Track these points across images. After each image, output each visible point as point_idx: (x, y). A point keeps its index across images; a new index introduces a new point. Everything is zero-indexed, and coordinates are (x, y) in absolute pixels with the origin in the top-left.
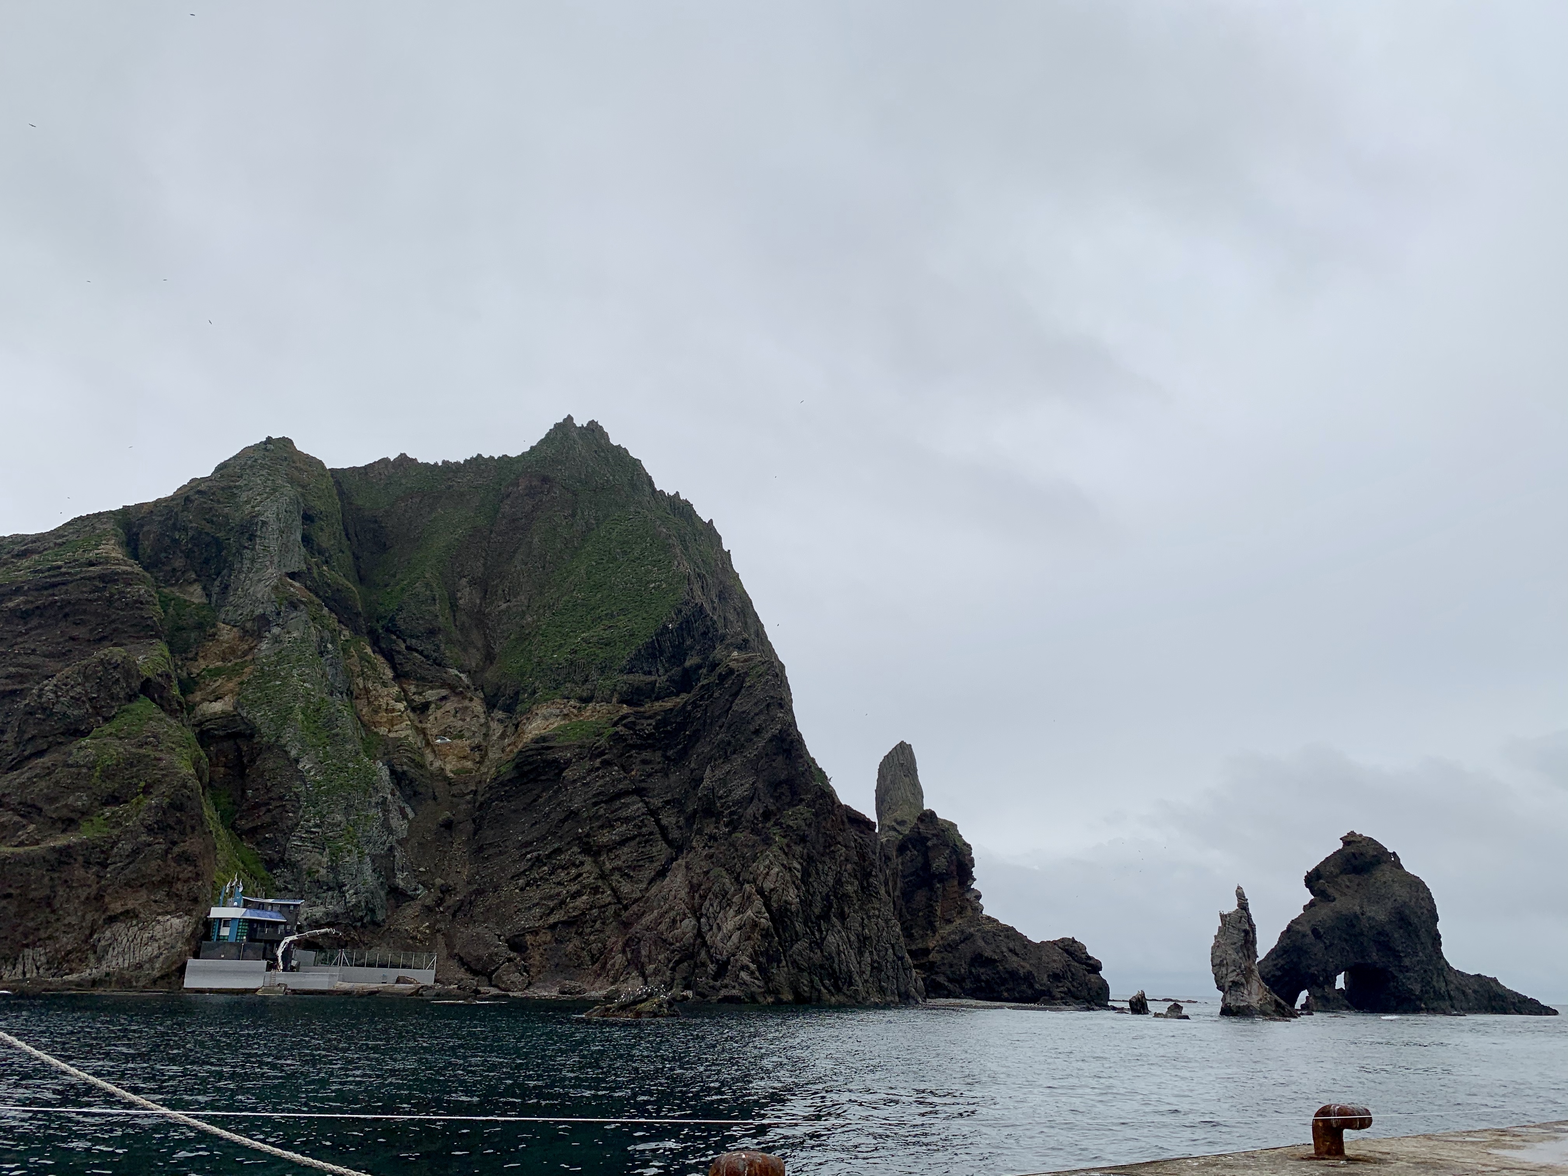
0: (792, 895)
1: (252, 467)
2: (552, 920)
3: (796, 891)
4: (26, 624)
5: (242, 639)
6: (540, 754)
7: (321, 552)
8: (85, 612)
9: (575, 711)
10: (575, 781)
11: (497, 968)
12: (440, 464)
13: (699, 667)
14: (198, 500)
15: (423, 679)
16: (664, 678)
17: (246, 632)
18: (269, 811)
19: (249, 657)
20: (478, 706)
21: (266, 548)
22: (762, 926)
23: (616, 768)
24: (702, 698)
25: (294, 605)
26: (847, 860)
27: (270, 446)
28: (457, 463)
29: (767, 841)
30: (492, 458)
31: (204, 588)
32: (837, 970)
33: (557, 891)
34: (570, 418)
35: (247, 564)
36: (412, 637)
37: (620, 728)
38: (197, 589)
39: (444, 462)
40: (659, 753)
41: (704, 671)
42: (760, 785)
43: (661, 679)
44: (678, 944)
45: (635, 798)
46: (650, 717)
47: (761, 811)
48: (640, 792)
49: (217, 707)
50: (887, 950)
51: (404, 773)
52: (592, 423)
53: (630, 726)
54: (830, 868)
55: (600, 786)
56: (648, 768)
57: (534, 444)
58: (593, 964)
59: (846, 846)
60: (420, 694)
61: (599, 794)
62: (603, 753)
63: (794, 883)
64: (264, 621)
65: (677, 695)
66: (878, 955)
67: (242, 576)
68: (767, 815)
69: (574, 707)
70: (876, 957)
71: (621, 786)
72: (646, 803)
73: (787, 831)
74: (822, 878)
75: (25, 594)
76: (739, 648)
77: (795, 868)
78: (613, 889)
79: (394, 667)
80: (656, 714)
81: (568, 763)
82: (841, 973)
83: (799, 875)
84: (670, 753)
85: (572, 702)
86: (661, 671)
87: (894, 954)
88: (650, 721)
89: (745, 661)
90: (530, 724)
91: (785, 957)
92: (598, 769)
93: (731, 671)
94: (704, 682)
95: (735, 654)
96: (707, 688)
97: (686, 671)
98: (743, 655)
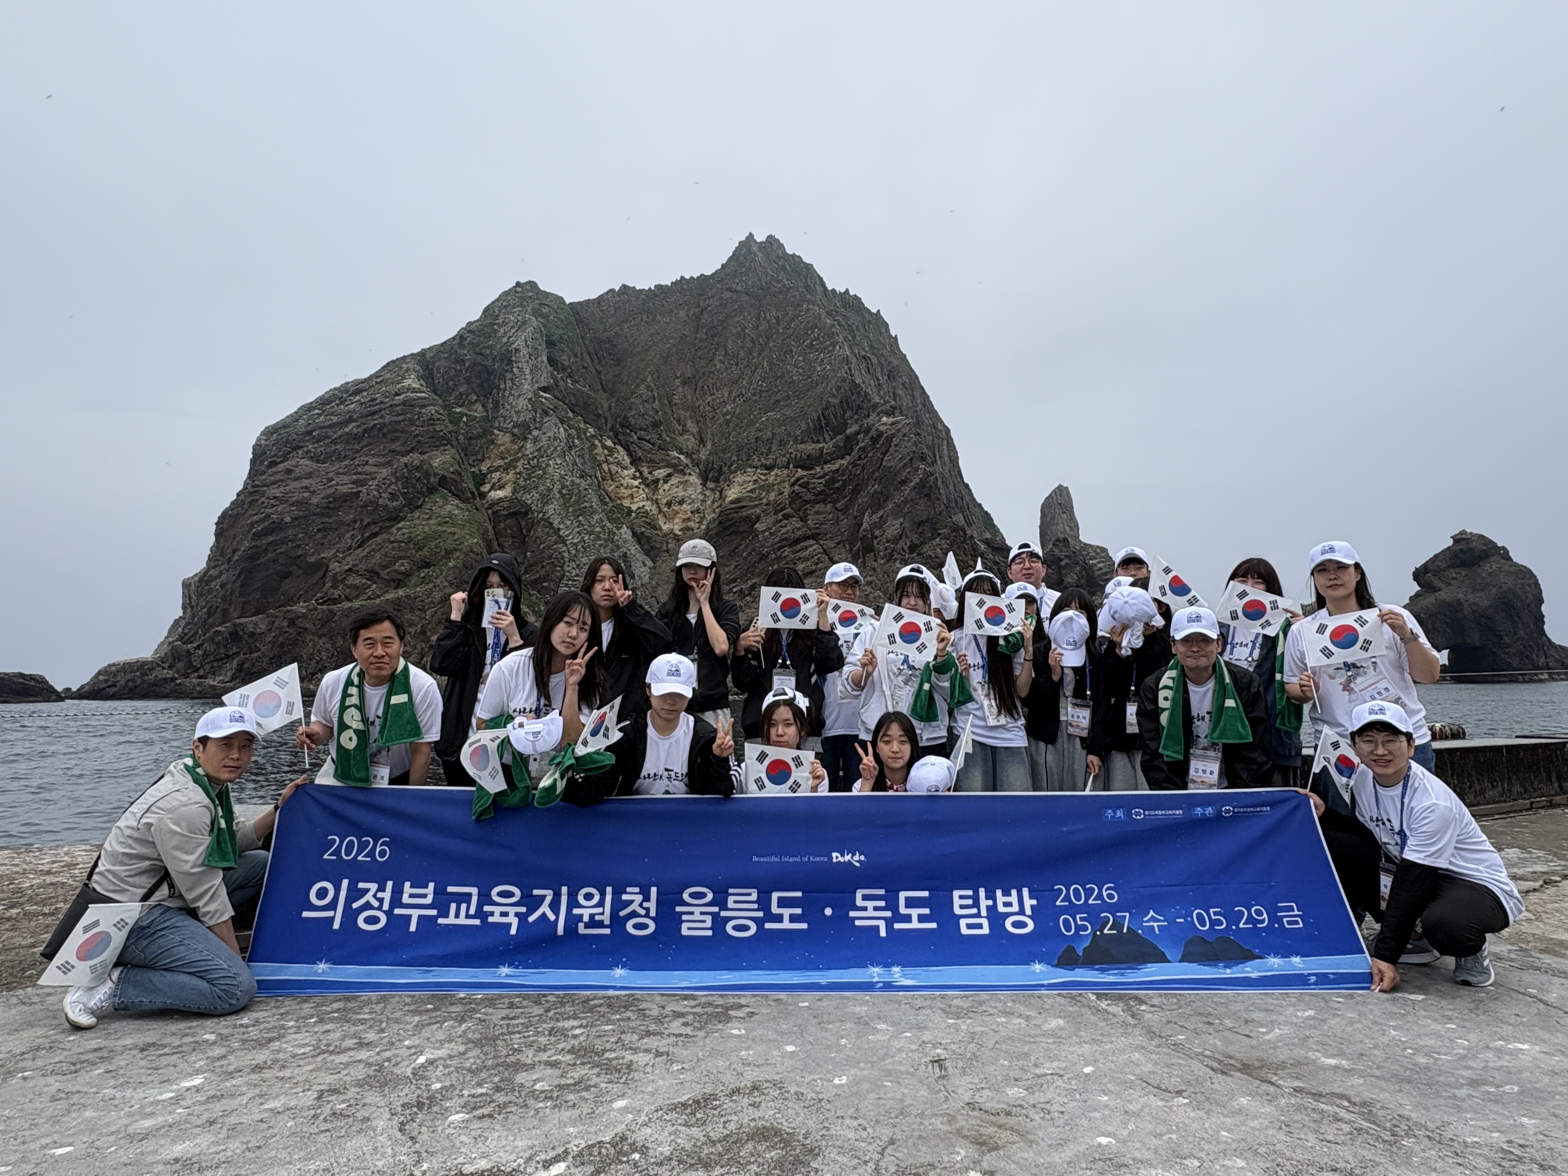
1: (506, 307)
4: (359, 443)
5: (513, 442)
6: (735, 512)
7: (564, 369)
8: (396, 431)
9: (763, 477)
10: (764, 531)
12: (653, 289)
13: (858, 433)
14: (470, 337)
15: (652, 461)
16: (831, 444)
17: (514, 435)
18: (543, 567)
19: (520, 455)
20: (694, 479)
21: (520, 369)
23: (795, 519)
24: (860, 458)
25: (546, 413)
27: (519, 289)
28: (667, 286)
30: (692, 278)
31: (484, 406)
34: (751, 236)
35: (509, 384)
36: (641, 429)
37: (796, 487)
38: (479, 407)
39: (656, 286)
40: (829, 506)
41: (861, 436)
42: (907, 525)
43: (828, 446)
45: (811, 542)
46: (820, 478)
47: (908, 545)
48: (814, 537)
49: (500, 494)
51: (642, 533)
52: (770, 238)
53: (805, 485)
55: (784, 534)
56: (821, 517)
57: (724, 262)
60: (650, 473)
61: (783, 540)
62: (784, 509)
64: (525, 427)
65: (842, 458)
67: (507, 394)
69: (761, 474)
71: (800, 533)
72: (821, 545)
75: (355, 421)
76: (888, 414)
79: (630, 454)
80: (826, 474)
81: (758, 518)
84: (838, 505)
85: (759, 470)
86: (827, 438)
88: (820, 481)
89: (893, 424)
90: (730, 489)
92: (780, 521)
93: (880, 434)
94: (861, 445)
95: (884, 419)
96: (863, 449)
97: (848, 438)
98: (891, 420)
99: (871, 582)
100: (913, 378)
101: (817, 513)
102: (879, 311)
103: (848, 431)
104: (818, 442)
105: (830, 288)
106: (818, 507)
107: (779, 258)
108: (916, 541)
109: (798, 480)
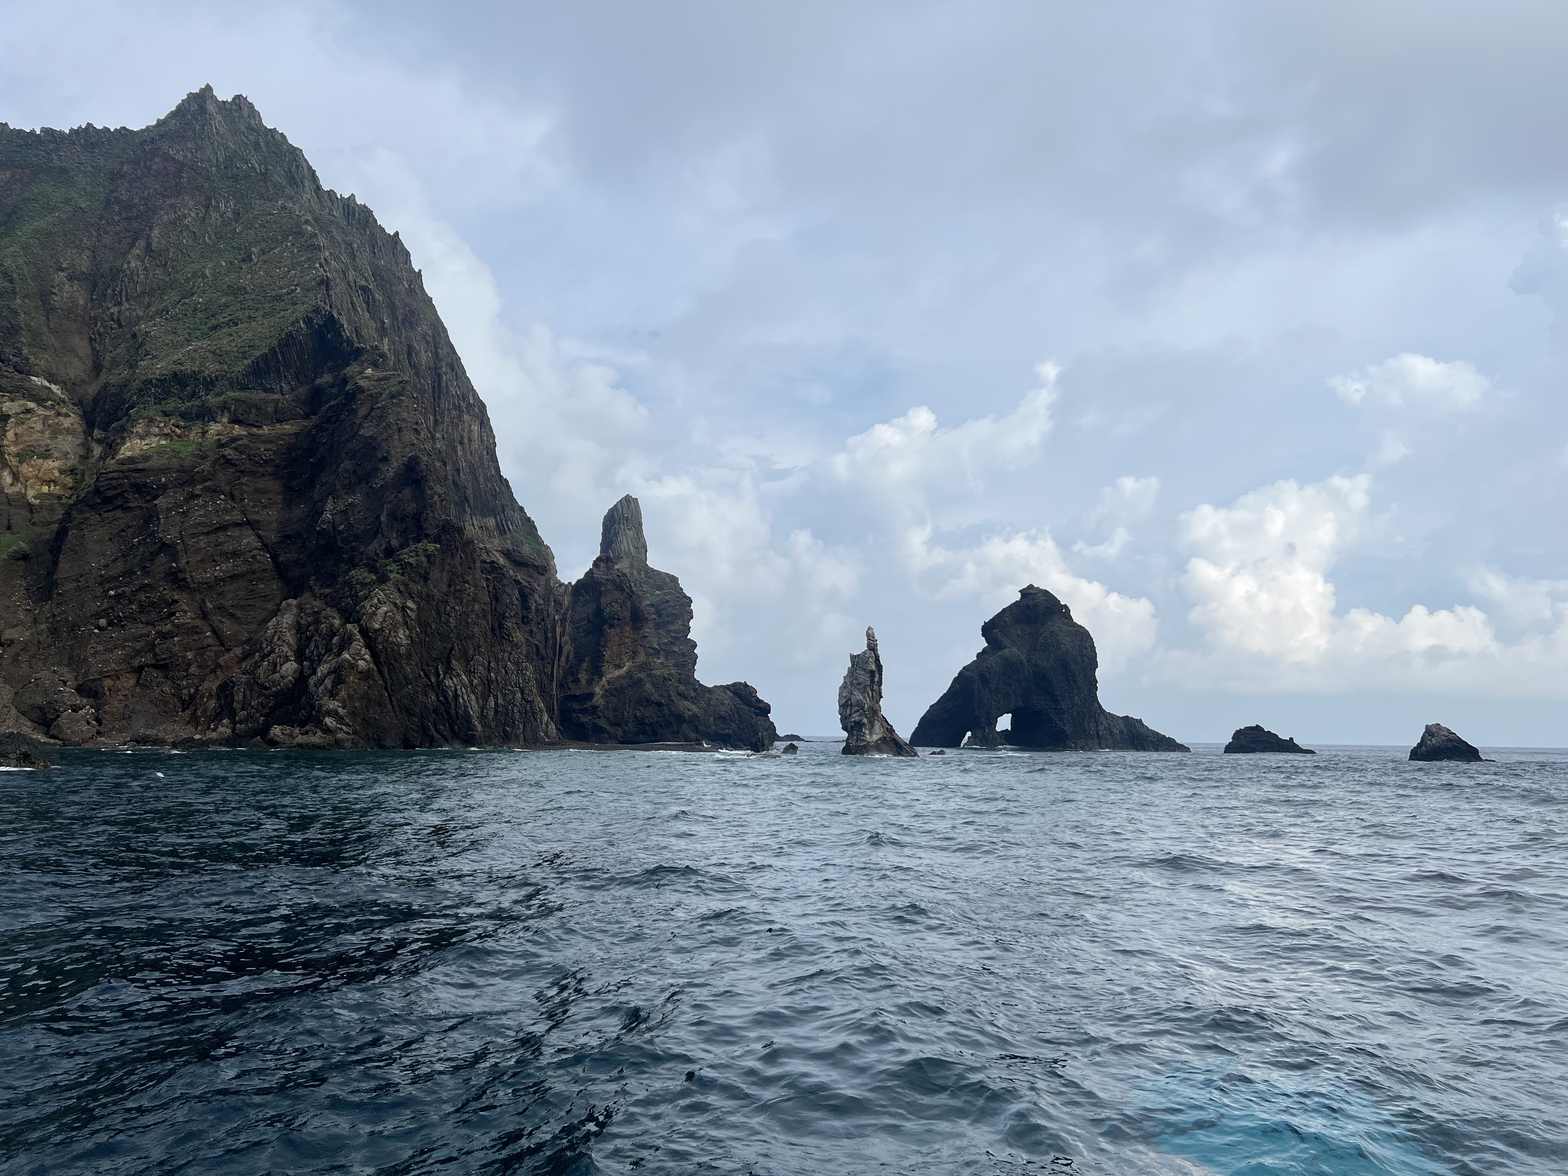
0: (402, 636)
2: (136, 663)
3: (407, 632)
6: (126, 477)
9: (178, 431)
10: (169, 510)
11: (58, 716)
12: (38, 132)
13: (329, 386)
20: (72, 423)
22: (360, 669)
23: (222, 497)
26: (474, 599)
29: (383, 579)
30: (106, 129)
32: (454, 715)
33: (145, 631)
34: (208, 88)
41: (333, 390)
43: (285, 399)
44: (274, 689)
45: (246, 531)
46: (271, 442)
47: (383, 547)
48: (253, 525)
50: (514, 693)
52: (238, 97)
54: (453, 608)
55: (200, 516)
57: (162, 117)
58: (183, 711)
59: (476, 586)
61: (199, 524)
62: (205, 479)
63: (406, 623)
65: (307, 418)
66: (504, 699)
68: (390, 552)
69: (178, 427)
70: (500, 701)
71: (227, 517)
72: (259, 537)
73: (404, 567)
74: (443, 619)
76: (375, 365)
77: (408, 608)
78: (214, 631)
81: (162, 489)
82: (457, 718)
83: (413, 615)
84: (294, 483)
85: (173, 421)
86: (286, 389)
87: (523, 698)
88: (270, 446)
89: (380, 379)
90: (124, 444)
91: (391, 701)
92: (198, 496)
93: (361, 390)
94: (332, 402)
95: (369, 372)
96: (334, 409)
97: (316, 391)
98: (378, 373)
101: (258, 491)
103: (318, 382)
105: (326, 188)
107: (250, 129)
108: (394, 543)
109: (234, 440)
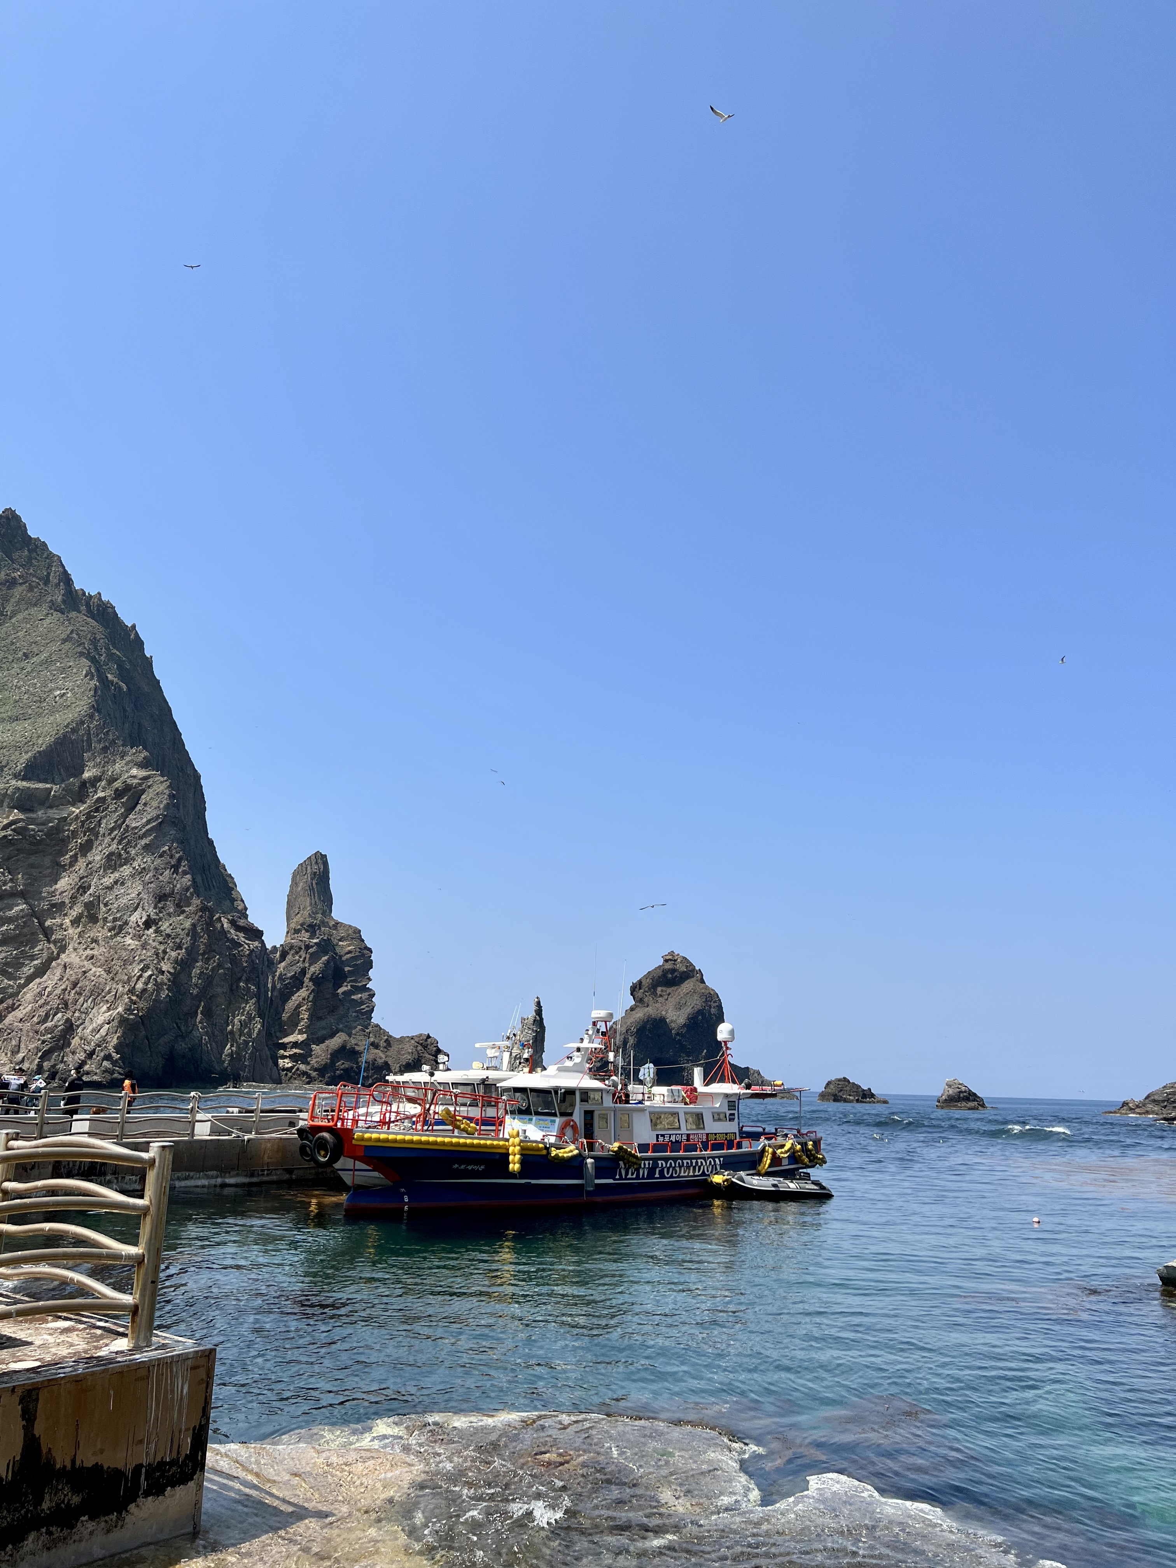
0: (163, 996)
3: (167, 992)
13: (98, 779)
16: (61, 786)
24: (97, 810)
29: (146, 947)
37: (9, 833)
40: (49, 859)
41: (102, 783)
42: (145, 895)
43: (56, 788)
44: (49, 1036)
45: (19, 900)
46: (42, 824)
47: (144, 919)
48: (23, 894)
50: (247, 1043)
52: (8, 511)
53: (20, 831)
56: (36, 872)
59: (220, 954)
63: (165, 984)
65: (73, 804)
66: (239, 1047)
71: (6, 888)
72: (31, 905)
73: (165, 938)
76: (139, 765)
77: (168, 972)
80: (48, 821)
82: (201, 1064)
83: (172, 978)
86: (57, 779)
88: (41, 828)
89: (144, 778)
91: (151, 1048)
93: (128, 787)
94: (101, 794)
95: (134, 771)
96: (102, 800)
97: (84, 784)
98: (143, 773)
99: (92, 958)
100: (166, 710)
101: (32, 866)
102: (134, 626)
103: (86, 775)
104: (45, 781)
105: (77, 586)
106: (33, 859)
107: (17, 539)
108: (153, 917)
109: (12, 823)
